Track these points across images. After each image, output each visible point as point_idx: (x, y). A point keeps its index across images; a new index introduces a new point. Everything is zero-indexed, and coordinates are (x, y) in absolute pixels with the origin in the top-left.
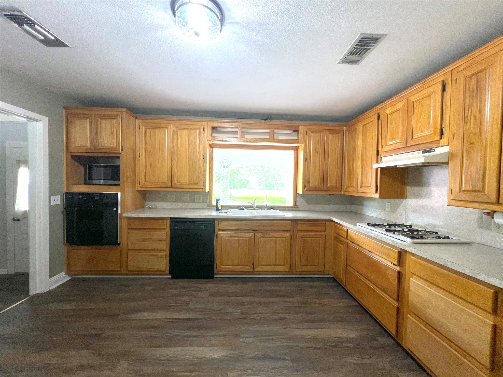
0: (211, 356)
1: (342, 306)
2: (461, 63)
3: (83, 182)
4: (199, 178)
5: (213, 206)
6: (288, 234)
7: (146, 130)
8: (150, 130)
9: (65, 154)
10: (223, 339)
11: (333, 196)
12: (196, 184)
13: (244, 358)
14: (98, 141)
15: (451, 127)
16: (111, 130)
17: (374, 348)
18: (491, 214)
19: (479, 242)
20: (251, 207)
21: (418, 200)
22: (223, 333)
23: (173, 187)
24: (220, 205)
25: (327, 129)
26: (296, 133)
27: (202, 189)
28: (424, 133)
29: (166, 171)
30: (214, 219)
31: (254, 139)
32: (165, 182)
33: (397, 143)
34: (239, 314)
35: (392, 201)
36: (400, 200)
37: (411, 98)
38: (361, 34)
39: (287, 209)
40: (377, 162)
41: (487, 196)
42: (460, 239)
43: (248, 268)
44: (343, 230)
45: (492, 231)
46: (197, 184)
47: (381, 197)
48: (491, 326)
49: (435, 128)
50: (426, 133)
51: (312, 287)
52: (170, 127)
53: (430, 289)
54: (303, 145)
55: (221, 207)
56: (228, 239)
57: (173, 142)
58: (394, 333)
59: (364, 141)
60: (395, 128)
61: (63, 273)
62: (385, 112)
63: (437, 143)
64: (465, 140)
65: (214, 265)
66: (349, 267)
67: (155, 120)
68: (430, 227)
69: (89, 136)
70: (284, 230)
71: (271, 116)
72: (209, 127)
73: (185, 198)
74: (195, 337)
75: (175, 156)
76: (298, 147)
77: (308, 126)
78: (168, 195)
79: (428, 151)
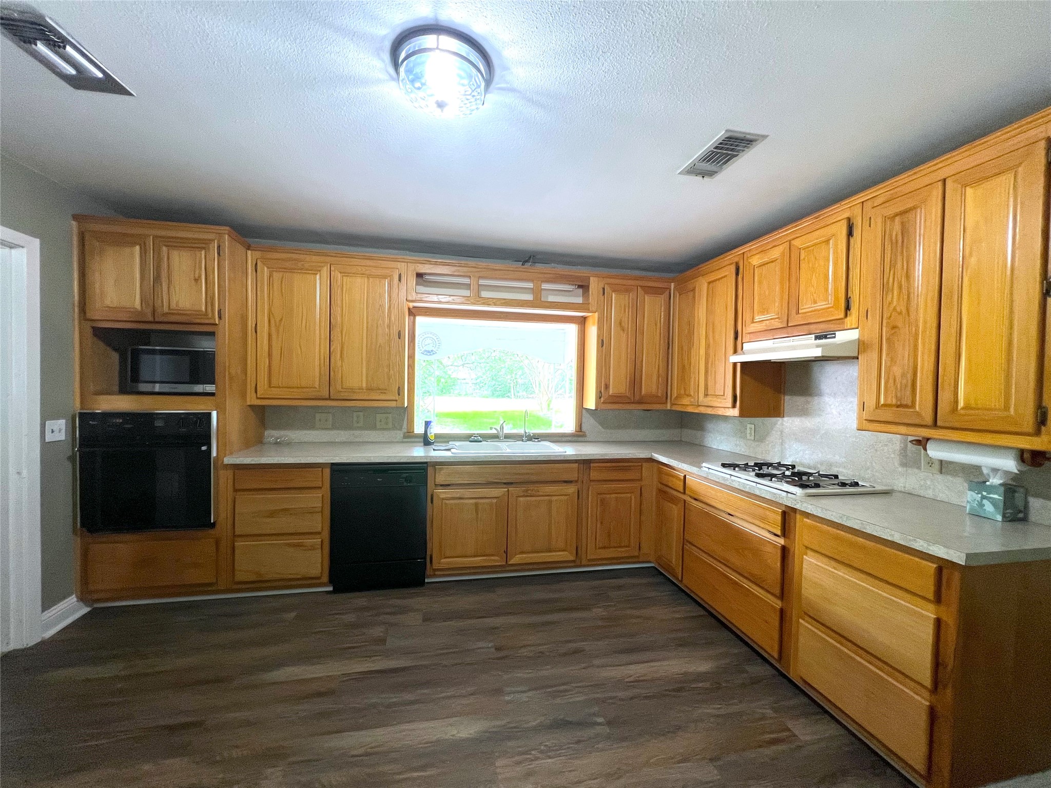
0: (453, 735)
1: (679, 618)
2: (879, 192)
3: (116, 388)
4: (389, 379)
5: (417, 436)
6: (571, 489)
7: (270, 276)
8: (281, 274)
9: (76, 322)
10: (472, 700)
11: (650, 412)
12: (383, 391)
13: (519, 732)
14: (162, 297)
15: (861, 297)
16: (195, 272)
17: (743, 685)
18: (922, 443)
19: (903, 490)
20: (495, 437)
21: (803, 419)
22: (470, 689)
23: (332, 398)
24: (433, 434)
25: (641, 286)
26: (580, 291)
27: (395, 402)
28: (819, 304)
29: (317, 363)
30: (426, 463)
31: (504, 301)
32: (315, 388)
33: (771, 319)
34: (493, 650)
35: (758, 421)
36: (774, 419)
37: (796, 243)
38: (727, 131)
39: (564, 439)
40: (735, 352)
41: (918, 414)
42: (874, 485)
43: (496, 560)
44: (677, 477)
45: (920, 469)
46: (385, 391)
47: (743, 414)
48: (932, 622)
49: (837, 299)
50: (821, 305)
51: (619, 588)
52: (325, 271)
53: (836, 572)
54: (596, 314)
55: (433, 438)
56: (455, 504)
57: (332, 302)
58: (776, 655)
59: (710, 311)
60: (767, 293)
61: (73, 599)
62: (749, 263)
63: (840, 324)
64: (885, 322)
65: (425, 558)
66: (689, 545)
67: (293, 253)
68: (823, 468)
69: (138, 285)
70: (565, 482)
71: (534, 256)
72: (410, 273)
73: (355, 419)
74: (412, 703)
75: (336, 333)
76: (584, 319)
77: (606, 277)
78: (318, 416)
79: (825, 337)
